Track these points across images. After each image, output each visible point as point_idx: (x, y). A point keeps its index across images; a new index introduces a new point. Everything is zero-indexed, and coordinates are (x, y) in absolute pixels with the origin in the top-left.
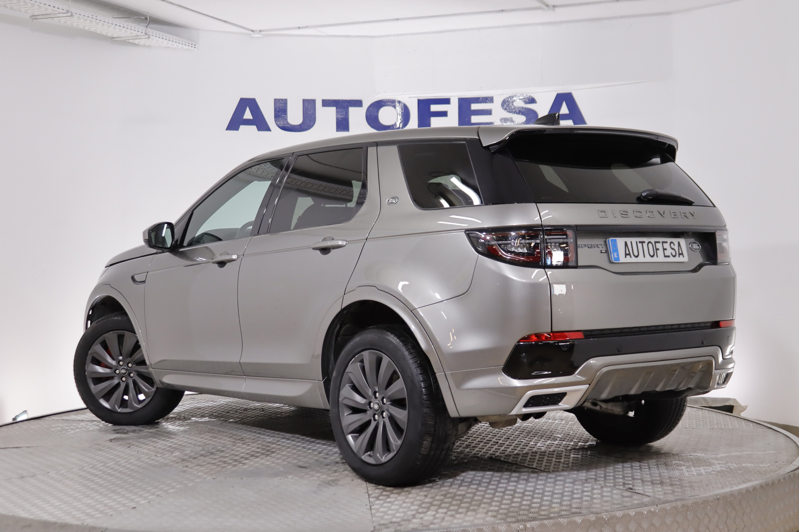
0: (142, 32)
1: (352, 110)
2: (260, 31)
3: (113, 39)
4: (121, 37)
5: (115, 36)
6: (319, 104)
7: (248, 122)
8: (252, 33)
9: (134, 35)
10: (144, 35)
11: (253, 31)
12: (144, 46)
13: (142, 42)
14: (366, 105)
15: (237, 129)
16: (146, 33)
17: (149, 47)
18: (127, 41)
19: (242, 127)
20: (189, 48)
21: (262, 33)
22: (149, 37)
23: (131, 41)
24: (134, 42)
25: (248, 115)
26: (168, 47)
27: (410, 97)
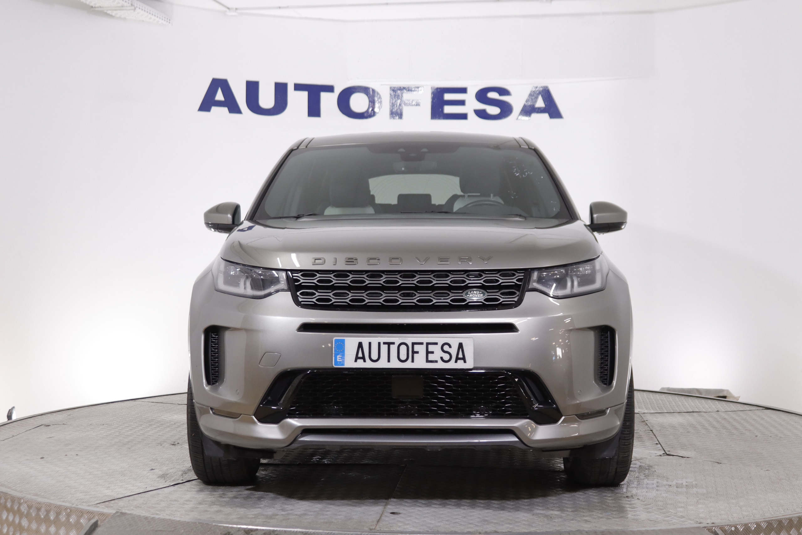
0: (129, 3)
1: (324, 96)
2: (236, 9)
3: (92, 9)
4: (103, 7)
5: (97, 5)
6: (291, 88)
7: (219, 104)
8: (228, 10)
9: (120, 5)
10: (129, 6)
11: (229, 8)
12: (120, 18)
13: (119, 13)
14: (338, 91)
15: (208, 110)
16: (132, 5)
17: (125, 19)
18: (105, 11)
19: (214, 109)
20: (164, 23)
21: (238, 11)
22: (135, 9)
23: (109, 12)
24: (111, 14)
25: (220, 96)
26: (143, 21)
27: (382, 85)
